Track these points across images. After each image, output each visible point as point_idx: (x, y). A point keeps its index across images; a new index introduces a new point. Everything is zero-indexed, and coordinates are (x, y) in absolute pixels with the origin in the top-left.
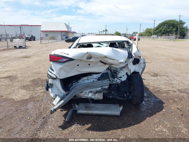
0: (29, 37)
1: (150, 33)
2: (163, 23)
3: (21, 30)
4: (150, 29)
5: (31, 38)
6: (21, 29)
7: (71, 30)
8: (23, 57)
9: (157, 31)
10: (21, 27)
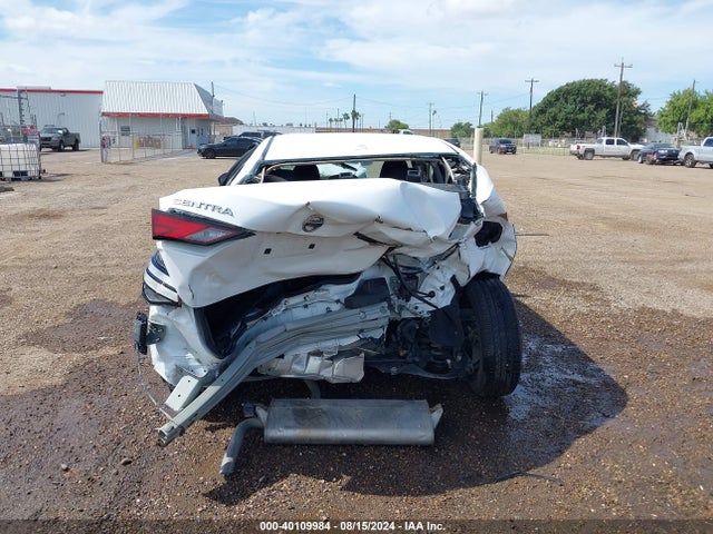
0: (54, 137)
1: (515, 124)
2: (560, 90)
3: (21, 110)
4: (517, 113)
5: (61, 142)
6: (20, 104)
7: (221, 112)
8: (31, 216)
9: (542, 119)
10: (23, 95)
